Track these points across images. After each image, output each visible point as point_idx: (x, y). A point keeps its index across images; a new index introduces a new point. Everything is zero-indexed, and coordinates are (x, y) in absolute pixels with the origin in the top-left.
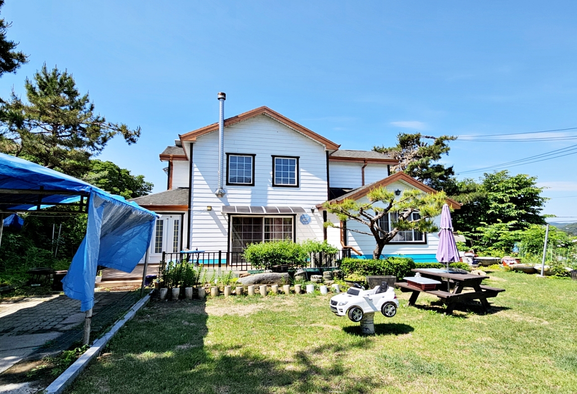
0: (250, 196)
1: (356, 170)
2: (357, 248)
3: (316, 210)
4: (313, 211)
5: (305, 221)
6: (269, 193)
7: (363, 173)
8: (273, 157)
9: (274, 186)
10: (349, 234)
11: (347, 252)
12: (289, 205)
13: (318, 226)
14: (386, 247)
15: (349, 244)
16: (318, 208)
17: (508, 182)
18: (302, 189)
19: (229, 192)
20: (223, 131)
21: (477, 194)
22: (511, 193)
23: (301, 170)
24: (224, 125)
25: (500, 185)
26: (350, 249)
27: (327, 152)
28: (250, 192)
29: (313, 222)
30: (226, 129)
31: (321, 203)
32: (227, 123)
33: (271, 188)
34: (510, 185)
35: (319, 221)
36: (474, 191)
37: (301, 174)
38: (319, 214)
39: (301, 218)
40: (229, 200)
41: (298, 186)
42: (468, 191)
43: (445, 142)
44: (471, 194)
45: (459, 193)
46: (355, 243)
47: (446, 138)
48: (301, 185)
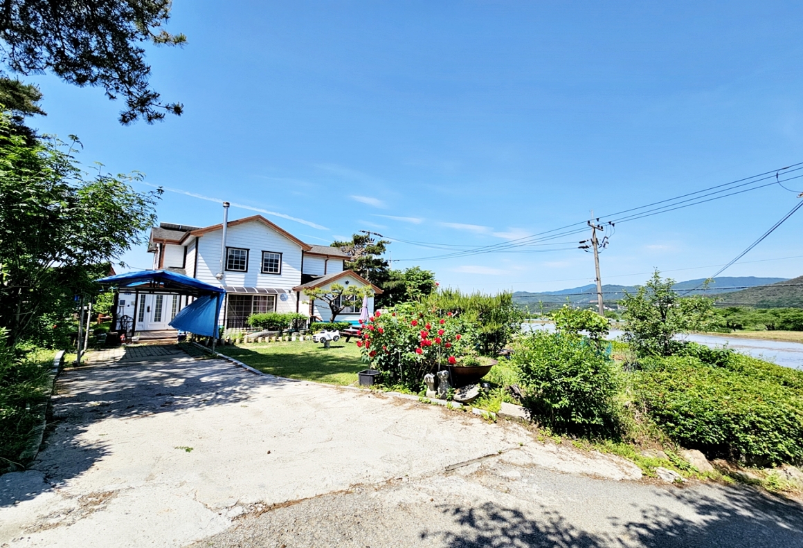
0: (243, 280)
1: (321, 262)
2: (320, 317)
3: (292, 291)
4: (290, 291)
5: (284, 299)
6: (259, 278)
7: (326, 264)
8: (263, 252)
9: (262, 273)
10: (315, 308)
11: (313, 319)
12: (274, 287)
13: (292, 302)
14: (337, 316)
15: (315, 315)
16: (294, 290)
17: (418, 275)
18: (283, 276)
19: (227, 276)
20: (226, 230)
21: (399, 282)
22: (419, 282)
23: (283, 262)
24: (228, 226)
25: (414, 277)
26: (315, 317)
27: (303, 251)
28: (244, 277)
29: (289, 299)
30: (229, 229)
31: (295, 286)
32: (229, 224)
33: (260, 275)
34: (419, 277)
35: (294, 299)
36: (398, 280)
37: (283, 265)
38: (294, 294)
39: (281, 296)
40: (226, 282)
41: (280, 274)
42: (394, 280)
43: (384, 244)
44: (396, 282)
45: (389, 280)
46: (319, 314)
47: (384, 242)
48: (282, 273)
